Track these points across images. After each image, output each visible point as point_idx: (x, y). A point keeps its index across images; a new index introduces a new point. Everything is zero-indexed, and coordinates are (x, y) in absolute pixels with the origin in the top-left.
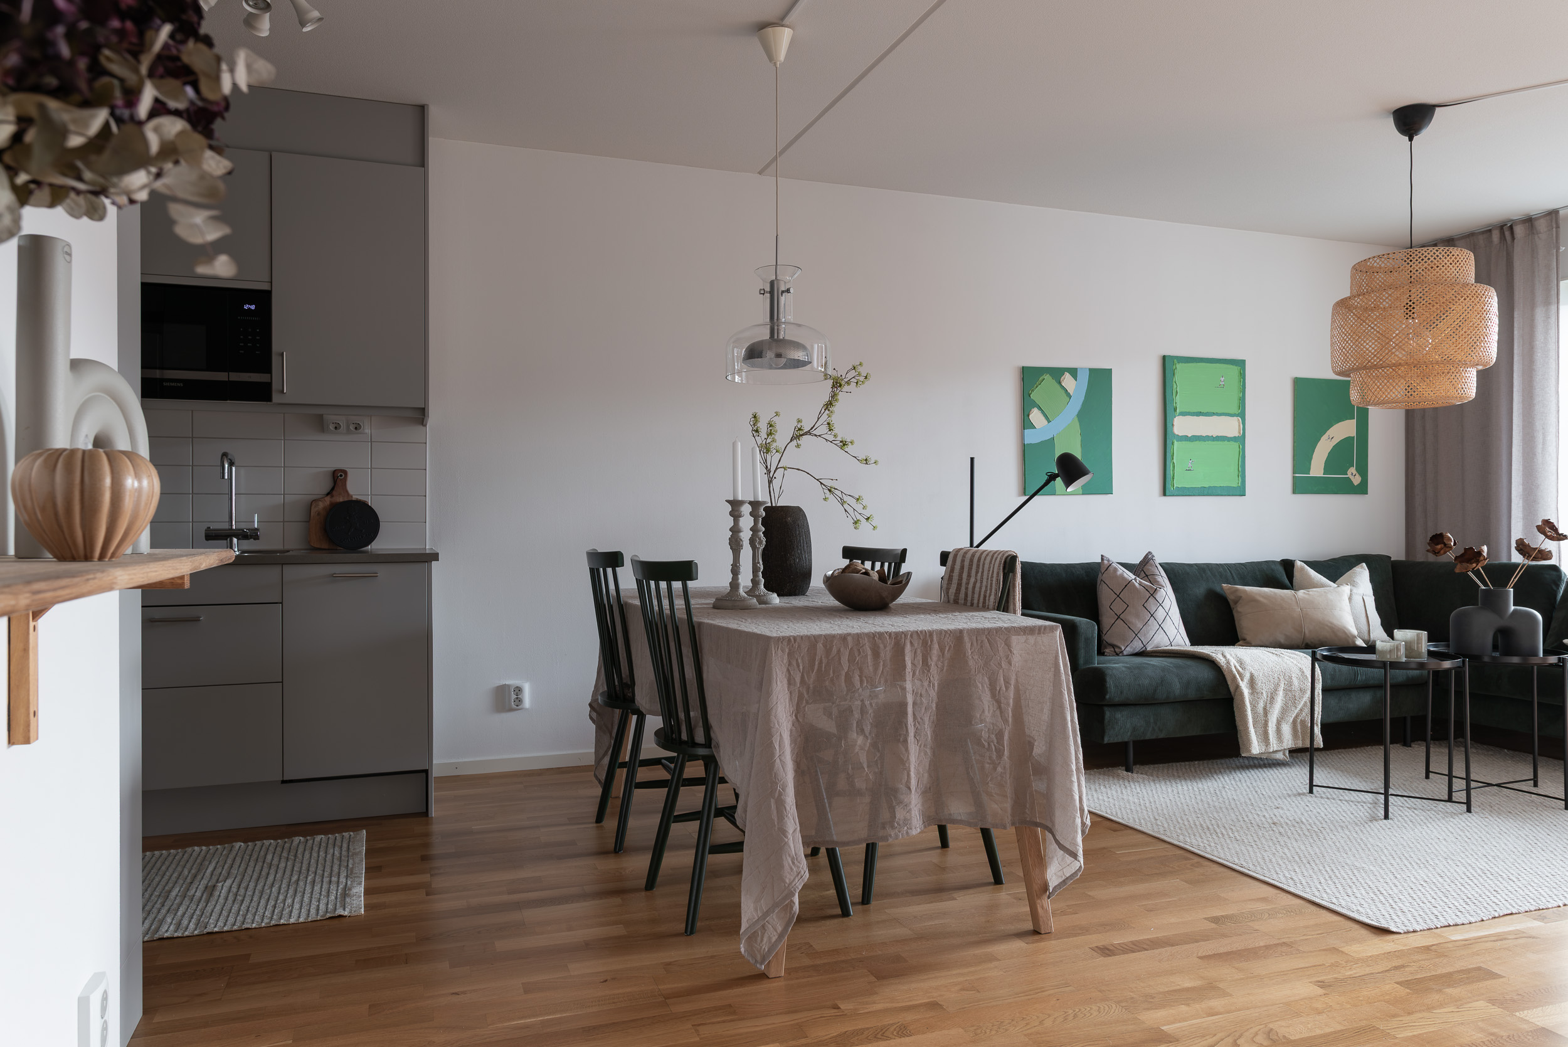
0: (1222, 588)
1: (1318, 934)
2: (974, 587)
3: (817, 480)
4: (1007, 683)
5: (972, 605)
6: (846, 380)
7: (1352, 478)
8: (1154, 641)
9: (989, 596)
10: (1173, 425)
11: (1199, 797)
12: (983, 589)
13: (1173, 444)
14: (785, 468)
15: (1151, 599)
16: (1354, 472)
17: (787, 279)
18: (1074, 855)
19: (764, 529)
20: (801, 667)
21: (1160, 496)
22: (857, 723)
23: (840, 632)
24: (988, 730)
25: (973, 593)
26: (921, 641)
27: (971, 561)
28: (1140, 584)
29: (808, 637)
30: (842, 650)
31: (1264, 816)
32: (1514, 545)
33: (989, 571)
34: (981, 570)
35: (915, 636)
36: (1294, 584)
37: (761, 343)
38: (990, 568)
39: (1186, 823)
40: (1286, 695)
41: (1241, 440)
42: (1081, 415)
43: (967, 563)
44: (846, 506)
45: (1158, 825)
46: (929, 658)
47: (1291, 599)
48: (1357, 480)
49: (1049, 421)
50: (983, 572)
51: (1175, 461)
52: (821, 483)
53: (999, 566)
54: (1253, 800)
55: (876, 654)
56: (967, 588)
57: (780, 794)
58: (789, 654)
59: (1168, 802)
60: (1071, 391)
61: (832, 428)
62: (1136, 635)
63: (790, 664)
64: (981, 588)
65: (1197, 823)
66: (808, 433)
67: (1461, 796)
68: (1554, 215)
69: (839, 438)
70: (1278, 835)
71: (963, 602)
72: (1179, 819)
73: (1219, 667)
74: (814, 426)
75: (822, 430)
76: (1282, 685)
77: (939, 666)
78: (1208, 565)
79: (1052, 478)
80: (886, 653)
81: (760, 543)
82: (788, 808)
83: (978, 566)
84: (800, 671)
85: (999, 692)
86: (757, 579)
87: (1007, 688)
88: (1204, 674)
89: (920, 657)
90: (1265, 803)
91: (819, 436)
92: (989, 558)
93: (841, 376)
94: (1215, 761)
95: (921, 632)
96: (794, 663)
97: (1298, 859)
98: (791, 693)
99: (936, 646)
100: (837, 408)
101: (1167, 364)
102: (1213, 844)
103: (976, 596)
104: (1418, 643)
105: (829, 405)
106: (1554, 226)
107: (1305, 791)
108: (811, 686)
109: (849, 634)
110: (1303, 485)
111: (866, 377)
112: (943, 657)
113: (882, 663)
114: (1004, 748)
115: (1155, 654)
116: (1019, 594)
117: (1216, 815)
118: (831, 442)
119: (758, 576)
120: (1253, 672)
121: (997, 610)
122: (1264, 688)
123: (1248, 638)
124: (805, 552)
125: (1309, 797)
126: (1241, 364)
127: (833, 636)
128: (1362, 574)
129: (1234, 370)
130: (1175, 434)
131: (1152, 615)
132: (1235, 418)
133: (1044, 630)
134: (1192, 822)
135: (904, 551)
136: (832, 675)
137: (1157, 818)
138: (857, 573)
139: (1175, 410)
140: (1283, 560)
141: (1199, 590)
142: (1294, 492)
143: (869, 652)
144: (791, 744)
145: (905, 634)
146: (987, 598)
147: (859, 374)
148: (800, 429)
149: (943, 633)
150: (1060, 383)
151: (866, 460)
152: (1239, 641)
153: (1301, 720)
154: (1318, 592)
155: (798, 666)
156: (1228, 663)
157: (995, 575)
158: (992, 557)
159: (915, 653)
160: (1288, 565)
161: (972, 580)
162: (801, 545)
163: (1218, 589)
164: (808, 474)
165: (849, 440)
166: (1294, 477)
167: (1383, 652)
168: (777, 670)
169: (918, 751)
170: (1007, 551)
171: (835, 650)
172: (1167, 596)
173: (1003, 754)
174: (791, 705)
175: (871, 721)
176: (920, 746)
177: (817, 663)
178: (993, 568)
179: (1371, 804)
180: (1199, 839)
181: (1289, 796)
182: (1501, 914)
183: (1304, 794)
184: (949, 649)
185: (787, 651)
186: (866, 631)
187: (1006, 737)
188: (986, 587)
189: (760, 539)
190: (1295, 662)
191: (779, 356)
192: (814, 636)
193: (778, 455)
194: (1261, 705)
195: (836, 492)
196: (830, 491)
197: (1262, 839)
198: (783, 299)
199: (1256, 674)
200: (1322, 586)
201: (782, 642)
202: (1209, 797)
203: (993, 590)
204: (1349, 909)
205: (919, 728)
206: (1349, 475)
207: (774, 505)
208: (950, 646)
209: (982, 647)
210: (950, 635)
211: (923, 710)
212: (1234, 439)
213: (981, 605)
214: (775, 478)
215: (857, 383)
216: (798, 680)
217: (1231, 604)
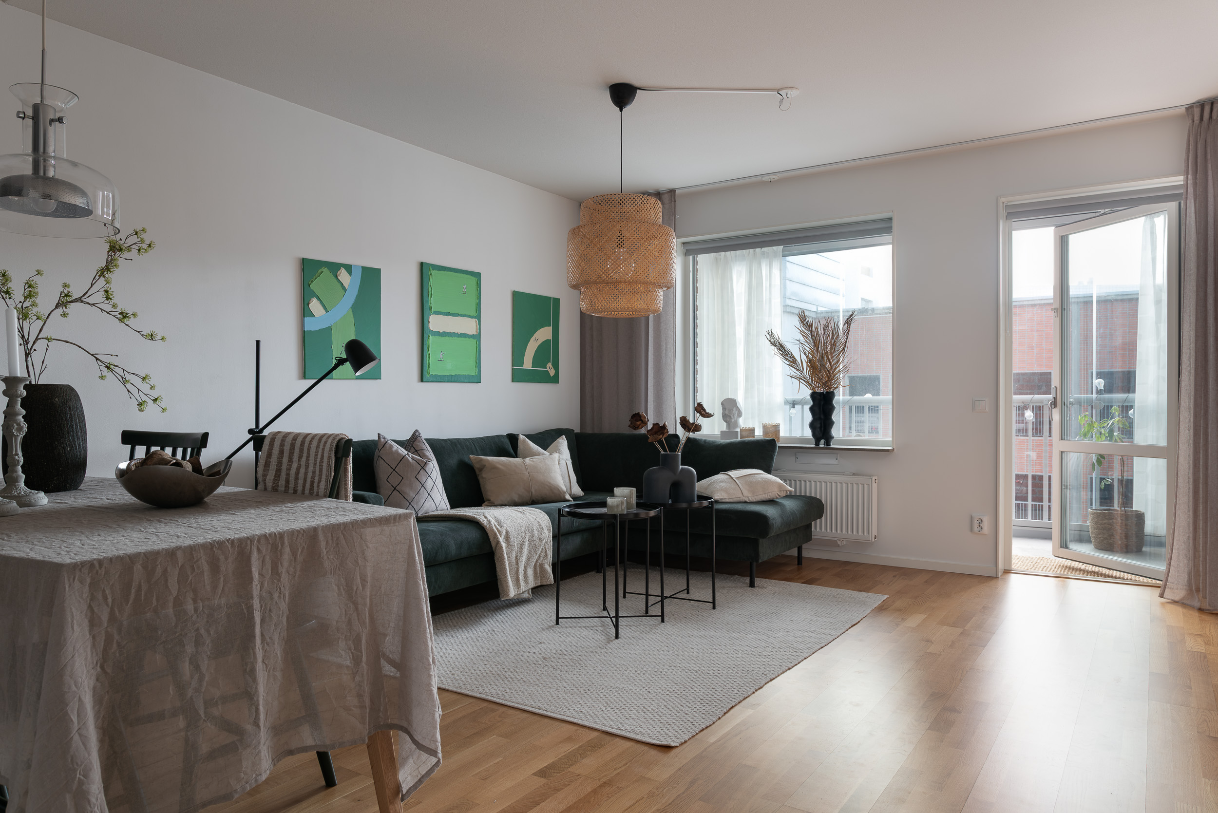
0: (470, 458)
1: (624, 765)
2: (297, 473)
3: (92, 355)
4: (364, 580)
5: (295, 492)
6: (126, 245)
7: (549, 370)
8: (424, 507)
9: (319, 481)
10: (429, 322)
11: (478, 644)
12: (310, 475)
13: (429, 337)
14: (48, 339)
15: (422, 472)
16: (551, 367)
17: (57, 103)
18: (433, 753)
19: (24, 412)
20: (110, 600)
21: (419, 382)
22: (190, 659)
23: (164, 546)
24: (345, 637)
25: (297, 479)
26: (270, 546)
27: (293, 445)
28: (413, 458)
29: (120, 559)
30: (169, 569)
31: (534, 653)
32: (678, 421)
33: (316, 455)
34: (305, 454)
35: (263, 541)
36: (518, 453)
37: (21, 178)
38: (317, 452)
39: (479, 673)
40: (530, 545)
41: (477, 337)
42: (355, 308)
43: (287, 448)
44: (128, 386)
45: (457, 680)
46: (279, 565)
47: (522, 466)
48: (552, 373)
49: (327, 311)
50: (308, 457)
51: (430, 352)
52: (97, 359)
53: (330, 451)
54: (520, 639)
55: (215, 568)
56: (288, 475)
57: (81, 783)
58: (90, 585)
59: (455, 653)
60: (346, 285)
61: (111, 297)
62: (410, 503)
63: (93, 598)
64: (306, 474)
65: (487, 671)
66: (79, 300)
67: (656, 610)
68: (673, 193)
69: (118, 310)
70: (552, 670)
71: (283, 489)
72: (472, 670)
73: (483, 527)
74: (87, 293)
75: (99, 298)
76: (527, 537)
77: (290, 573)
78: (458, 440)
79: (341, 362)
80: (228, 566)
81: (20, 429)
82: (93, 800)
83: (301, 450)
84: (108, 605)
85: (356, 592)
86: (15, 475)
87: (364, 586)
88: (471, 534)
89: (269, 566)
90: (529, 640)
91: (93, 304)
92: (315, 443)
93: (121, 239)
94: (476, 606)
95: (270, 535)
96: (100, 596)
97: (577, 691)
98: (94, 638)
99: (287, 550)
100: (115, 276)
101: (423, 268)
102: (508, 691)
103: (300, 482)
104: (630, 498)
105: (105, 271)
106: (673, 200)
107: (553, 624)
108: (125, 623)
109: (179, 548)
110: (519, 376)
111: (150, 246)
112: (295, 561)
113: (222, 579)
114: (362, 653)
115: (425, 519)
116: (351, 478)
117: (498, 660)
118: (108, 313)
119: (16, 472)
120: (508, 529)
121: (329, 497)
122: (515, 541)
123: (492, 499)
124: (78, 438)
125: (557, 629)
126: (477, 275)
127: (156, 554)
128: (563, 443)
129: (473, 280)
130: (430, 330)
131: (423, 486)
132: (474, 320)
133: (399, 519)
134: (482, 670)
135: (205, 436)
136: (155, 603)
137: (453, 672)
138: (166, 464)
139: (430, 309)
140: (508, 435)
141: (453, 462)
142: (513, 381)
143: (206, 567)
144: (94, 707)
145: (250, 539)
146: (315, 485)
147: (142, 241)
148: (66, 295)
149: (296, 533)
150: (337, 277)
151: (152, 335)
152: (484, 502)
153: (540, 563)
154: (539, 459)
155: (105, 598)
156: (490, 523)
157: (325, 459)
158: (320, 440)
159: (263, 561)
160: (513, 439)
161: (295, 465)
162: (73, 431)
163: (466, 460)
164: (80, 347)
165: (130, 312)
166: (513, 369)
167: (612, 507)
168: (73, 609)
169: (266, 677)
170: (338, 434)
171: (159, 570)
172: (434, 468)
173: (361, 661)
174: (94, 654)
175: (209, 653)
176: (269, 671)
177: (133, 591)
178: (323, 453)
179: (601, 627)
180: (496, 688)
181: (544, 630)
182: (728, 709)
183: (553, 626)
184: (302, 551)
185: (88, 580)
186: (201, 540)
187: (364, 642)
188: (314, 473)
189: (19, 424)
190: (535, 517)
191: (47, 197)
192: (128, 556)
193: (40, 323)
194: (514, 555)
195: (116, 369)
196: (108, 367)
197: (543, 676)
198: (51, 130)
199: (509, 530)
200: (539, 454)
201: (80, 570)
202: (486, 642)
203: (324, 477)
204: (635, 733)
205: (268, 649)
206: (548, 369)
207: (33, 383)
208: (304, 548)
209: (337, 544)
210: (303, 534)
211: (273, 628)
212: (473, 336)
213: (307, 491)
214: (35, 350)
215: (139, 250)
216: (105, 617)
217: (477, 472)
